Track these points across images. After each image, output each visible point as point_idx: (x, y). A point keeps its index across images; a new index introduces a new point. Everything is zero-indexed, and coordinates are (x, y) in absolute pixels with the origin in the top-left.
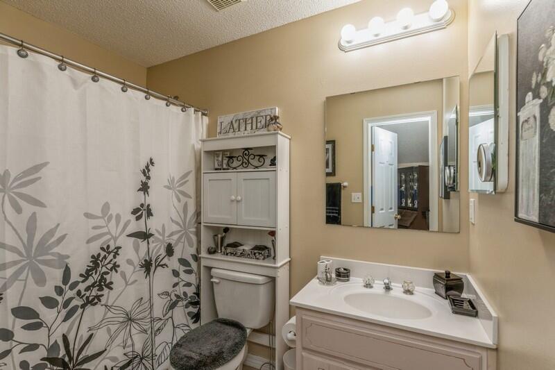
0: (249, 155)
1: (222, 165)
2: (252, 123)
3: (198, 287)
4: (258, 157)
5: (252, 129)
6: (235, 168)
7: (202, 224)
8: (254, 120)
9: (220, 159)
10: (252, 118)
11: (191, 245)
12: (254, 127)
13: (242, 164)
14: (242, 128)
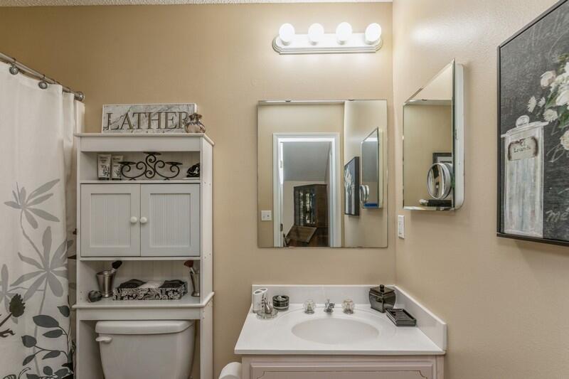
0: (156, 162)
1: (111, 174)
2: (159, 120)
3: (72, 354)
4: (170, 166)
5: (159, 127)
6: (133, 178)
7: (79, 259)
8: (163, 116)
9: (108, 165)
10: (159, 113)
11: (57, 292)
12: (163, 125)
13: (145, 173)
14: (144, 125)
